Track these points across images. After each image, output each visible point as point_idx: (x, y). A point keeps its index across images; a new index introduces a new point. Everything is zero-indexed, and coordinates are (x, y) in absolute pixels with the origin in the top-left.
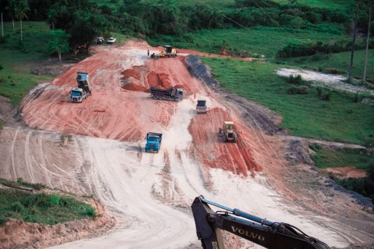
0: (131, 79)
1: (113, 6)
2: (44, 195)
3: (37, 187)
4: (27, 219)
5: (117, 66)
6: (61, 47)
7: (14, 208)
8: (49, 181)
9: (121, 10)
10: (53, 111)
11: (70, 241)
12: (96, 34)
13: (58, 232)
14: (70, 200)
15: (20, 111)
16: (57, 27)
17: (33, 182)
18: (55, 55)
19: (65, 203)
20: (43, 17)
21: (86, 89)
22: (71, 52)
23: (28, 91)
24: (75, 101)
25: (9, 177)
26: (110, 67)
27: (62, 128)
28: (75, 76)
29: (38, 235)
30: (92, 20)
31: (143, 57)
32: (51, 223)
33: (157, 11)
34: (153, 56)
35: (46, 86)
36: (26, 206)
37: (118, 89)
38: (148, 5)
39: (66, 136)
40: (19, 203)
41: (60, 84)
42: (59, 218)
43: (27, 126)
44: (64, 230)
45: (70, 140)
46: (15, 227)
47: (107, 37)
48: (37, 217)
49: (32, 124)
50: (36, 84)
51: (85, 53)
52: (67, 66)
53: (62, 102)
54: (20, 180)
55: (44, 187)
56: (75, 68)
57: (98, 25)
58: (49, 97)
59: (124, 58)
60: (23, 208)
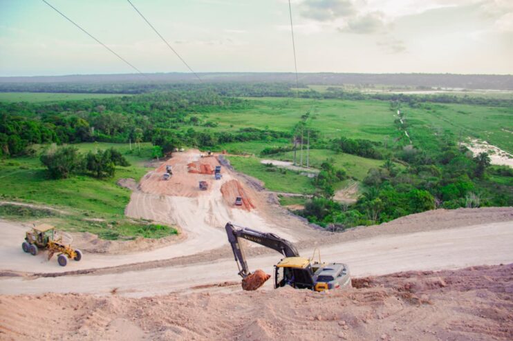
0: (192, 168)
1: (182, 134)
2: (153, 225)
3: (150, 221)
4: (146, 237)
5: (186, 162)
6: (158, 154)
7: (139, 232)
8: (155, 219)
9: (186, 135)
10: (155, 185)
11: (167, 246)
12: (174, 147)
13: (161, 242)
14: (166, 227)
15: (140, 185)
16: (156, 145)
17: (148, 219)
18: (155, 158)
19: (163, 228)
20: (150, 140)
21: (171, 174)
22: (163, 156)
23: (143, 175)
24: (166, 179)
25: (136, 217)
26: (182, 162)
27: (160, 193)
28: (165, 167)
29: (151, 244)
30: (172, 141)
31: (197, 157)
32: (157, 238)
33: (203, 135)
34: (202, 157)
35: (152, 173)
36: (145, 230)
37: (186, 173)
38: (199, 133)
39: (162, 196)
40: (141, 229)
41: (158, 171)
42: (161, 235)
43: (143, 192)
44: (163, 241)
45: (164, 198)
46: (140, 240)
47: (180, 148)
48: (151, 235)
49: (146, 191)
50: (147, 172)
51: (169, 157)
52: (162, 162)
53: (160, 180)
54: (141, 218)
55: (153, 221)
56: (165, 164)
57: (176, 143)
58: (153, 178)
59: (188, 158)
60: (143, 231)
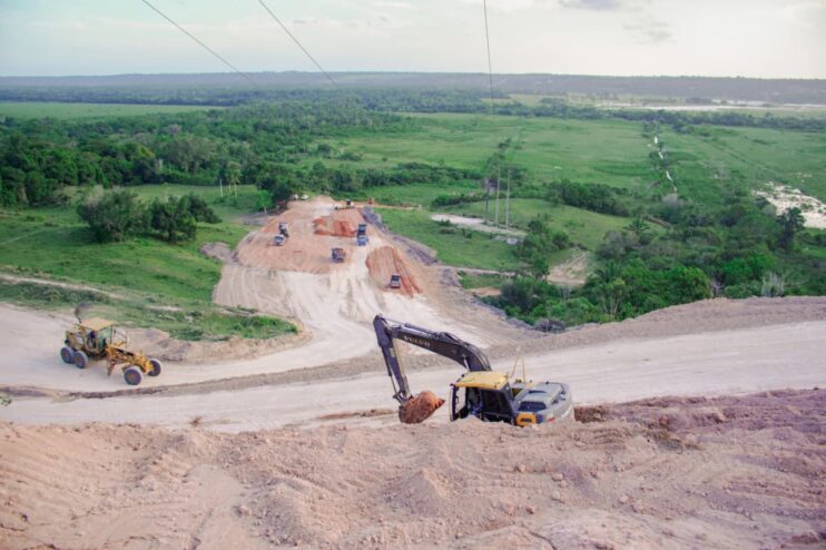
0: (320, 227)
1: (305, 171)
2: (257, 318)
3: (252, 311)
4: (246, 336)
5: (309, 217)
6: (266, 203)
7: (236, 328)
8: (260, 307)
9: (311, 174)
10: (261, 253)
11: (279, 351)
12: (291, 192)
13: (270, 345)
14: (278, 320)
15: (236, 254)
16: (263, 188)
17: (249, 307)
18: (261, 210)
19: (274, 323)
20: (253, 181)
21: (287, 235)
22: (274, 207)
23: (241, 237)
24: (278, 244)
25: (230, 304)
26: (304, 218)
27: (269, 266)
28: (277, 225)
29: (255, 347)
30: (289, 182)
31: (330, 210)
32: (264, 338)
33: (338, 174)
34: (336, 208)
35: (255, 233)
36: (245, 325)
37: (311, 234)
38: (331, 170)
39: (272, 272)
40: (239, 324)
41: (266, 231)
42: (269, 335)
43: (242, 265)
44: (274, 343)
45: (275, 275)
46: (237, 342)
47: (301, 195)
48: (254, 334)
49: (246, 263)
50: (247, 232)
51: (284, 208)
52: (270, 218)
53: (268, 245)
54: (239, 307)
55: (257, 311)
56: (276, 220)
57: (294, 186)
58: (258, 242)
59: (315, 210)
60: (242, 327)
